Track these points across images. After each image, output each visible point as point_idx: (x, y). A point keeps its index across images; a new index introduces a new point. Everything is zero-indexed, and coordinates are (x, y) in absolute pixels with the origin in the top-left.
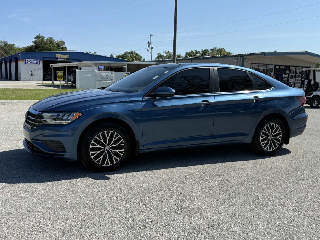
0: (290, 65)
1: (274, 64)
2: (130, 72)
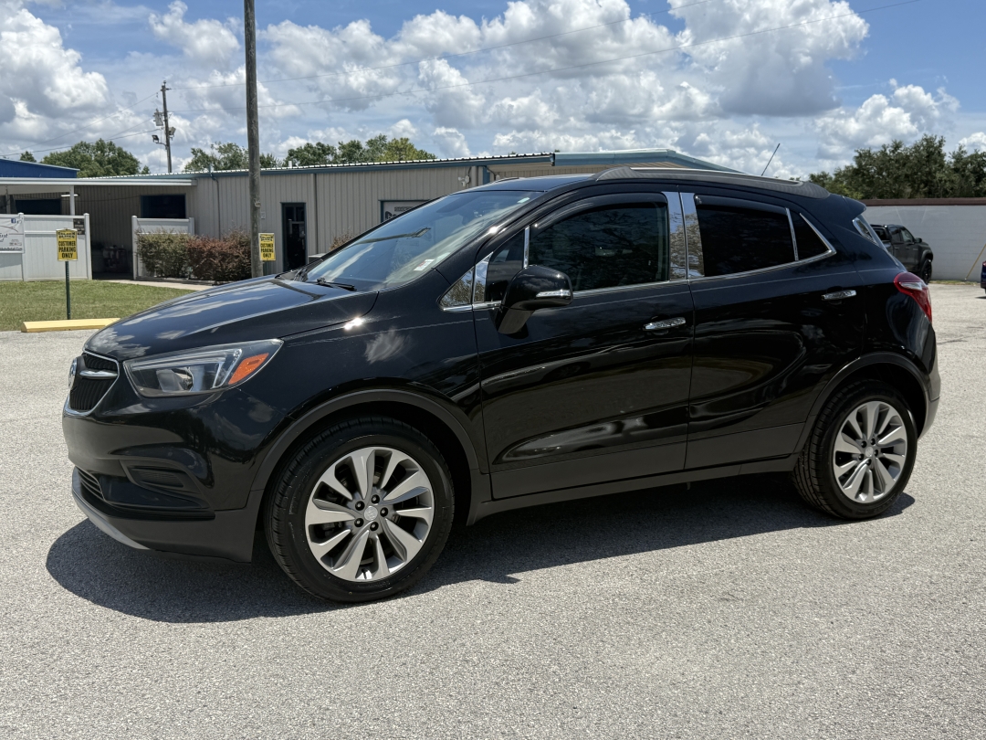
2: (86, 216)
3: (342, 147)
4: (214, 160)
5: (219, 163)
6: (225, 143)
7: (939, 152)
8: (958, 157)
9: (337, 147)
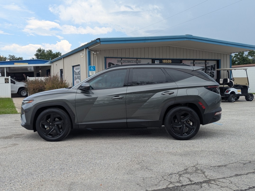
0: (182, 58)
1: (151, 57)
2: (10, 77)
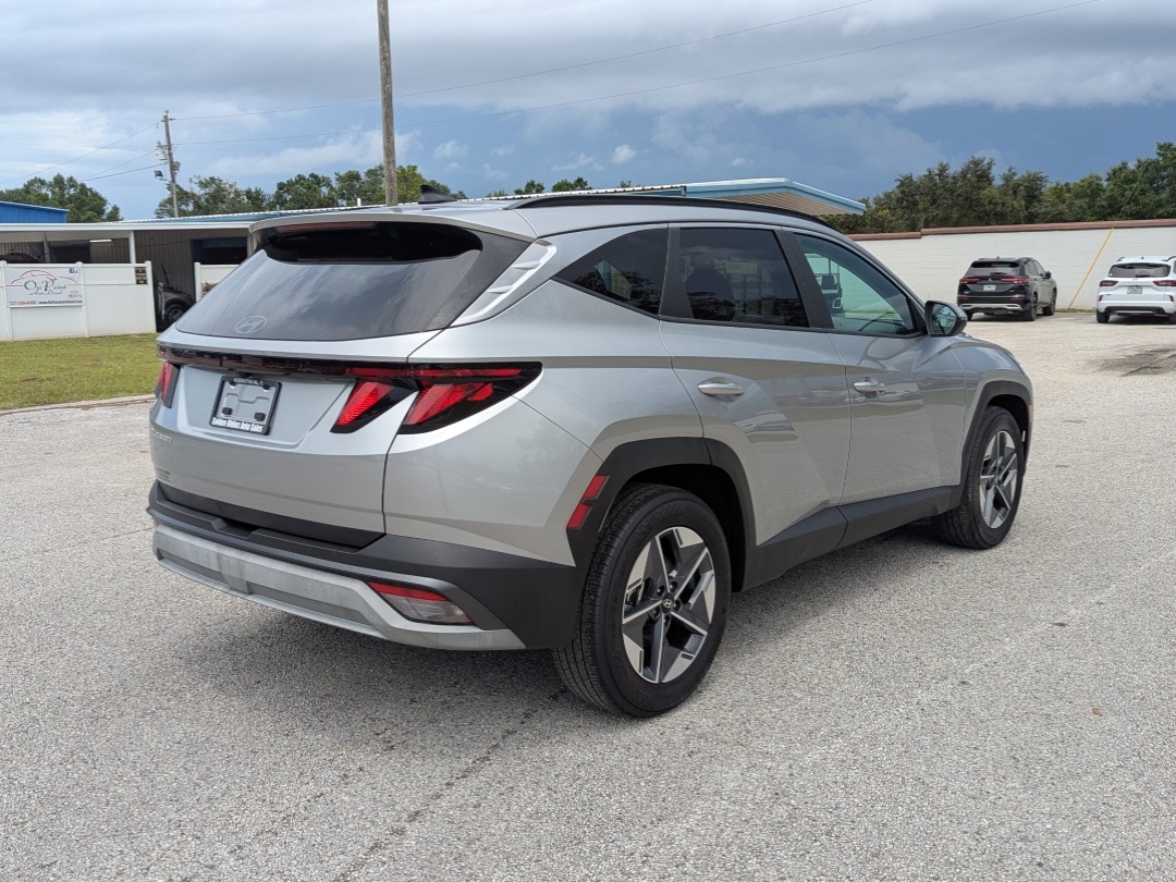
2: (148, 264)
3: (340, 179)
4: (194, 195)
5: (199, 198)
6: (206, 176)
7: (987, 177)
8: (1007, 179)
9: (333, 178)
